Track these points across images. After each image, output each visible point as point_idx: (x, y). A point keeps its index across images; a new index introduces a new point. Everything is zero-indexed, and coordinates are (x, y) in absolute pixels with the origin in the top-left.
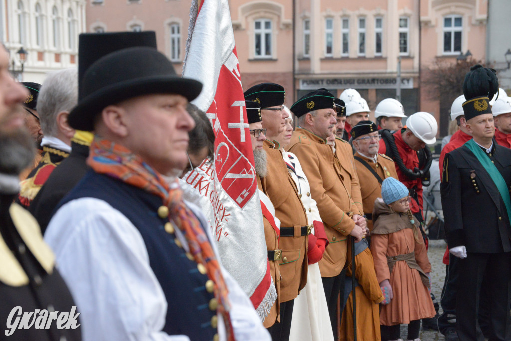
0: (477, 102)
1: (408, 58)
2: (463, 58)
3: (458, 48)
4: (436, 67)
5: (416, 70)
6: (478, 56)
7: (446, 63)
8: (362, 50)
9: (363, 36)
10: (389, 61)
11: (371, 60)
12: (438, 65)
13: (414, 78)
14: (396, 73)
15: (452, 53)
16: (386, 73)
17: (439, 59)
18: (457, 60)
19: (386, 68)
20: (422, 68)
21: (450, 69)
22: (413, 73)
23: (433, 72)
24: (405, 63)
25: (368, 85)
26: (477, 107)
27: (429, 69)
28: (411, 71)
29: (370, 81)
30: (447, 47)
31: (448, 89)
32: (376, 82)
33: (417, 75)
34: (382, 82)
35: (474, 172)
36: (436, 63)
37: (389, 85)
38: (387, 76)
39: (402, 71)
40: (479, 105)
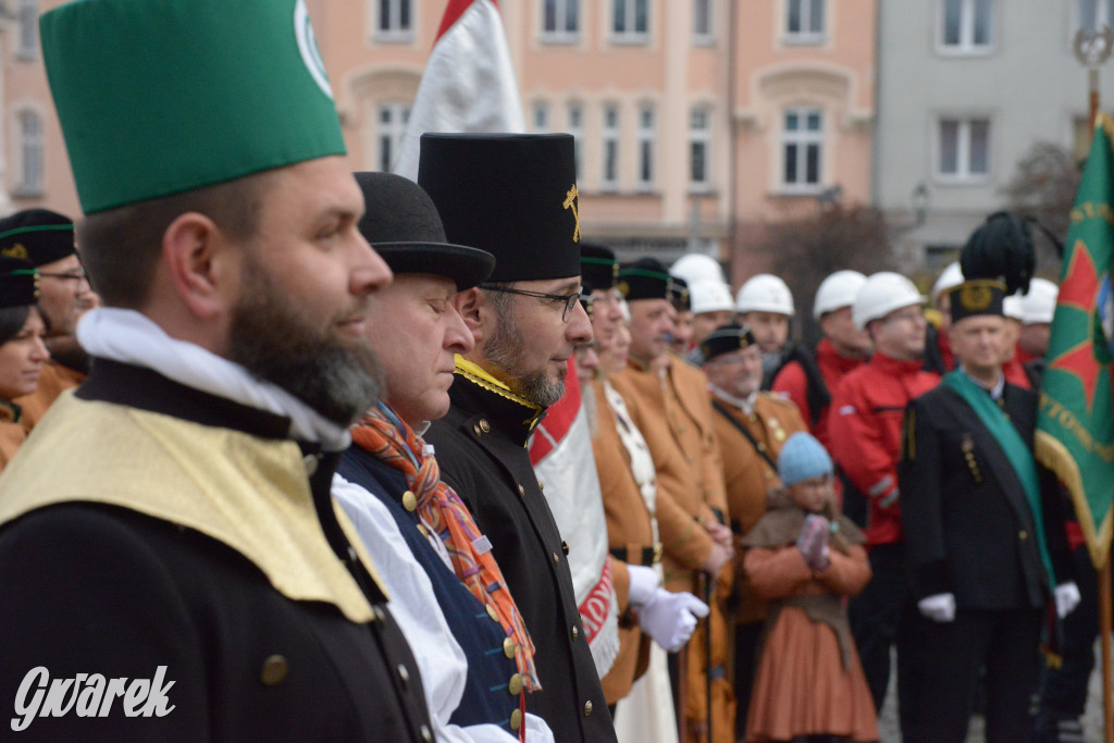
1: (708, 195)
3: (813, 176)
5: (726, 222)
6: (855, 193)
8: (610, 174)
9: (612, 148)
10: (667, 201)
11: (628, 197)
13: (722, 239)
14: (685, 228)
15: (801, 187)
16: (660, 228)
19: (661, 217)
21: (808, 222)
22: (719, 228)
26: (968, 302)
28: (715, 224)
30: (791, 174)
33: (726, 232)
35: (972, 438)
38: (664, 232)
40: (971, 298)
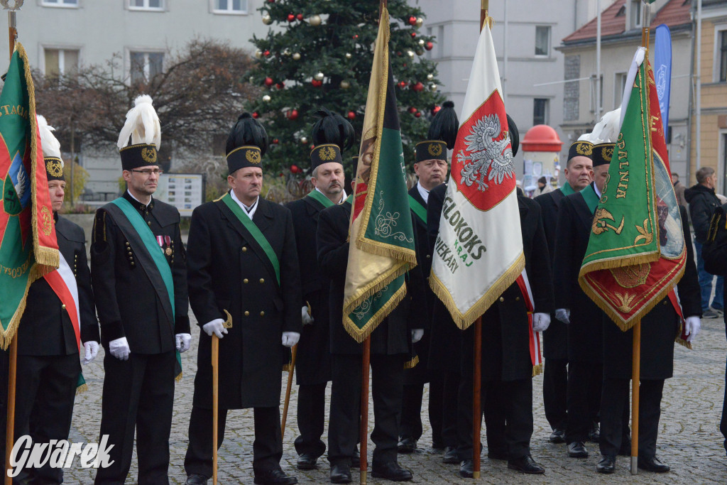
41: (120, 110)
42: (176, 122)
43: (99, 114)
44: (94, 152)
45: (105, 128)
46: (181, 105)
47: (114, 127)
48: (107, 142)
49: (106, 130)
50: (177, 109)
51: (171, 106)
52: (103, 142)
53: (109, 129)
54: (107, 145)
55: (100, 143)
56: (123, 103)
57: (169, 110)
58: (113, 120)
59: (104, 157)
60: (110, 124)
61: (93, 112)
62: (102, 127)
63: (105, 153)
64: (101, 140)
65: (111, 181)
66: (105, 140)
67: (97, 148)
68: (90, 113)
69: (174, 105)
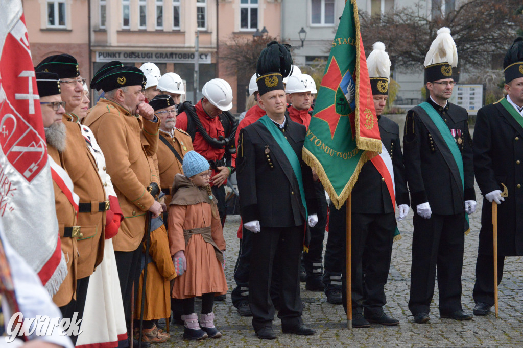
0: (268, 78)
1: (206, 32)
2: (259, 35)
3: (254, 24)
4: (234, 43)
5: (214, 45)
6: (273, 33)
7: (243, 38)
8: (159, 23)
9: (160, 9)
10: (187, 35)
11: (168, 33)
12: (235, 41)
13: (212, 53)
14: (194, 48)
15: (249, 29)
16: (184, 47)
17: (235, 34)
18: (254, 36)
19: (185, 43)
20: (220, 43)
21: (247, 45)
22: (211, 48)
23: (231, 47)
24: (203, 38)
25: (166, 59)
26: (268, 83)
27: (226, 44)
28: (210, 46)
29: (168, 56)
30: (244, 23)
31: (245, 65)
32: (174, 56)
33: (215, 50)
34: (180, 56)
35: (268, 148)
36: (233, 38)
37: (187, 59)
38: (186, 50)
39: (200, 46)
40: (270, 81)
41: (424, 39)
42: (464, 46)
43: (408, 42)
44: (404, 69)
45: (412, 52)
46: (468, 33)
47: (419, 51)
48: (413, 63)
49: (413, 54)
50: (465, 37)
51: (461, 34)
52: (411, 62)
53: (415, 53)
54: (413, 65)
55: (409, 63)
56: (426, 33)
57: (459, 37)
58: (418, 46)
59: (411, 73)
60: (416, 49)
61: (404, 41)
62: (410, 52)
63: (412, 70)
64: (409, 61)
65: (415, 91)
66: (412, 61)
67: (406, 67)
68: (402, 42)
69: (463, 34)
